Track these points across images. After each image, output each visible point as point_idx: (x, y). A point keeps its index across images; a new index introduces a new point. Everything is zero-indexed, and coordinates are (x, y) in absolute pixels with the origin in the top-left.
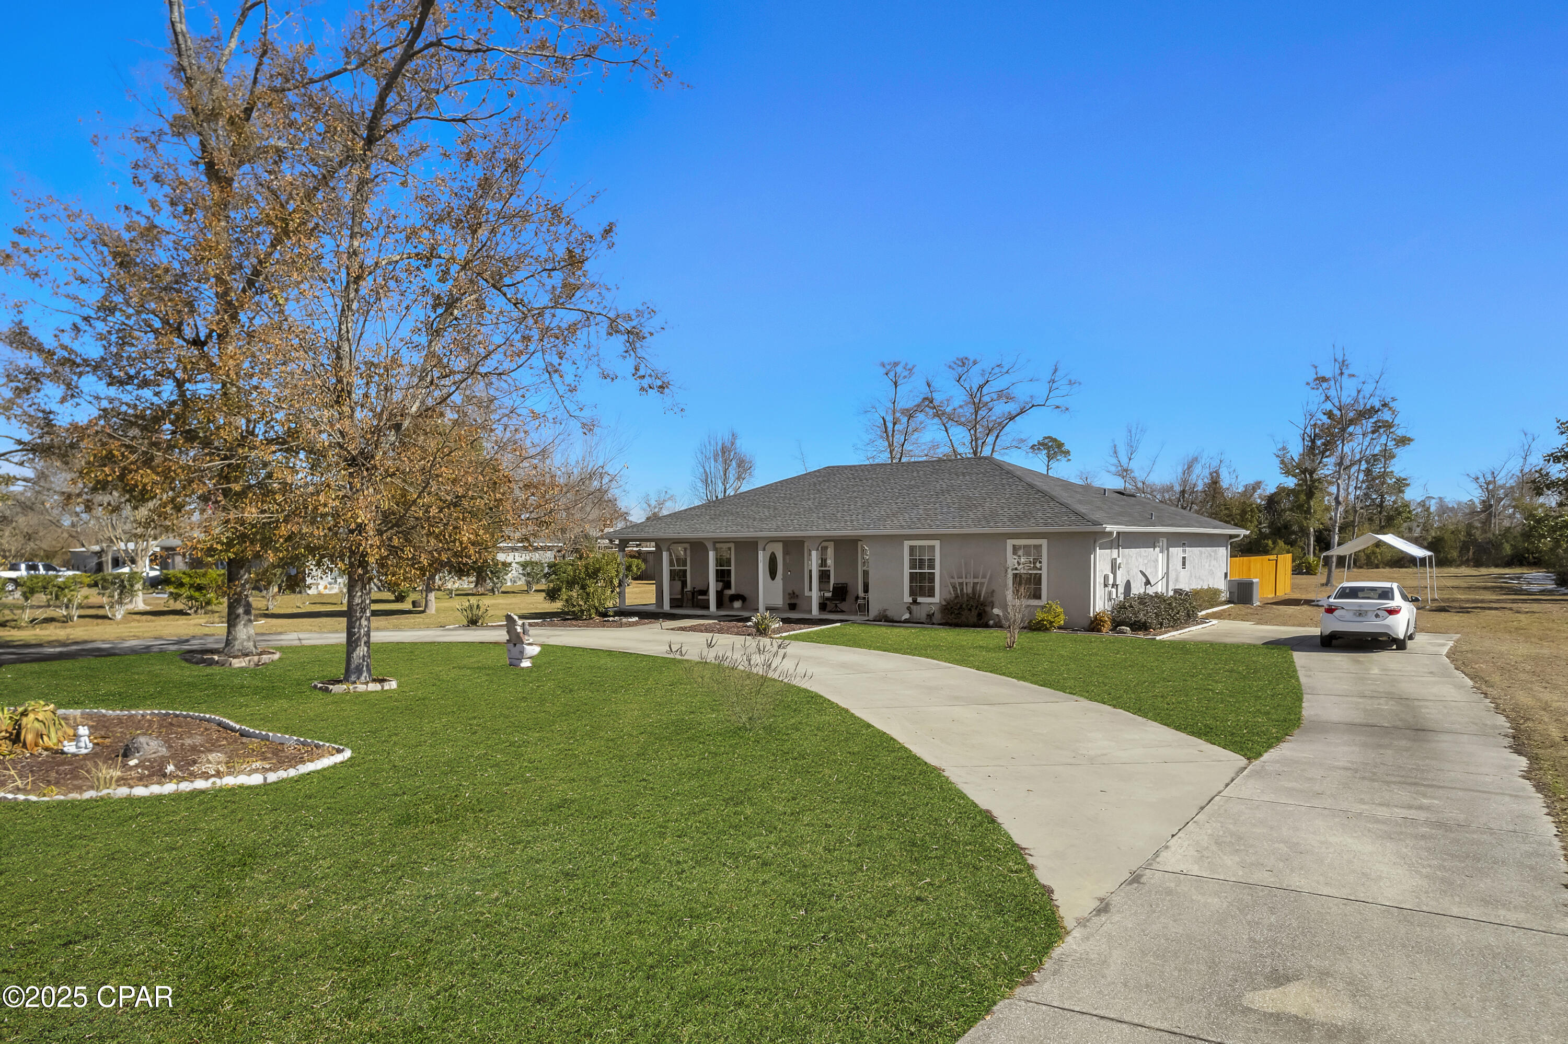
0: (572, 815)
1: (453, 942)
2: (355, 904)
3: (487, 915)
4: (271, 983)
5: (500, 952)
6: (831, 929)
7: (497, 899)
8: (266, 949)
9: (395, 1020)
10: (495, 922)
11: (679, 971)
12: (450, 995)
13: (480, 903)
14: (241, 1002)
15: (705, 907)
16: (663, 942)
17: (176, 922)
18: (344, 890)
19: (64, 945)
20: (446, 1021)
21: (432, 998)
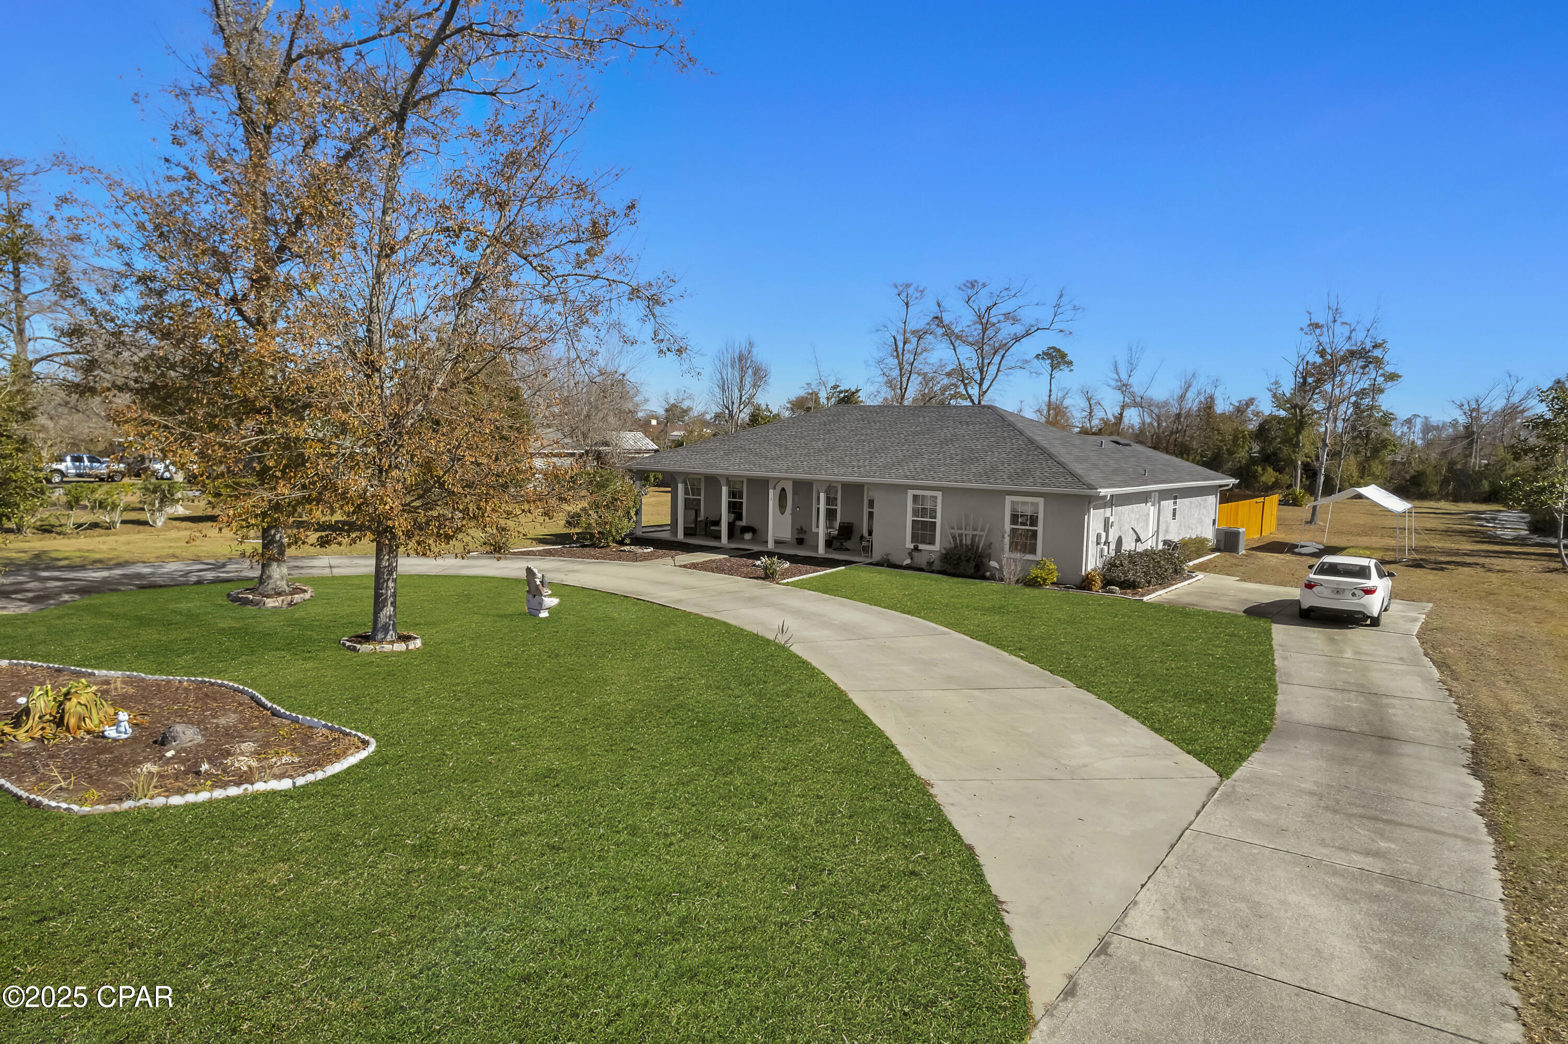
0: (557, 785)
1: (437, 918)
2: (336, 878)
3: (471, 890)
4: (250, 961)
5: (485, 929)
6: (822, 905)
7: (481, 873)
8: (245, 926)
9: (377, 999)
10: (480, 898)
11: (667, 949)
12: (434, 974)
13: (463, 877)
14: (220, 981)
15: (694, 883)
16: (650, 919)
17: (153, 898)
18: (324, 864)
19: (38, 922)
20: (428, 1001)
21: (414, 977)
